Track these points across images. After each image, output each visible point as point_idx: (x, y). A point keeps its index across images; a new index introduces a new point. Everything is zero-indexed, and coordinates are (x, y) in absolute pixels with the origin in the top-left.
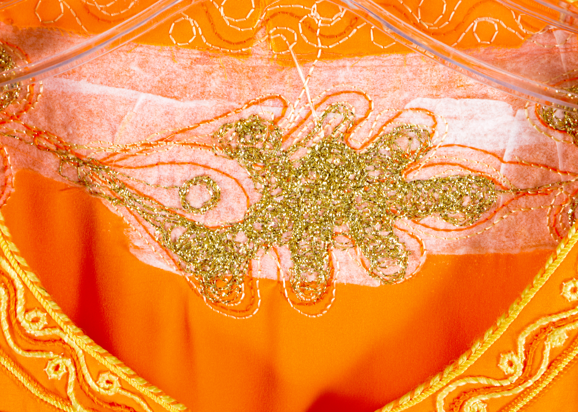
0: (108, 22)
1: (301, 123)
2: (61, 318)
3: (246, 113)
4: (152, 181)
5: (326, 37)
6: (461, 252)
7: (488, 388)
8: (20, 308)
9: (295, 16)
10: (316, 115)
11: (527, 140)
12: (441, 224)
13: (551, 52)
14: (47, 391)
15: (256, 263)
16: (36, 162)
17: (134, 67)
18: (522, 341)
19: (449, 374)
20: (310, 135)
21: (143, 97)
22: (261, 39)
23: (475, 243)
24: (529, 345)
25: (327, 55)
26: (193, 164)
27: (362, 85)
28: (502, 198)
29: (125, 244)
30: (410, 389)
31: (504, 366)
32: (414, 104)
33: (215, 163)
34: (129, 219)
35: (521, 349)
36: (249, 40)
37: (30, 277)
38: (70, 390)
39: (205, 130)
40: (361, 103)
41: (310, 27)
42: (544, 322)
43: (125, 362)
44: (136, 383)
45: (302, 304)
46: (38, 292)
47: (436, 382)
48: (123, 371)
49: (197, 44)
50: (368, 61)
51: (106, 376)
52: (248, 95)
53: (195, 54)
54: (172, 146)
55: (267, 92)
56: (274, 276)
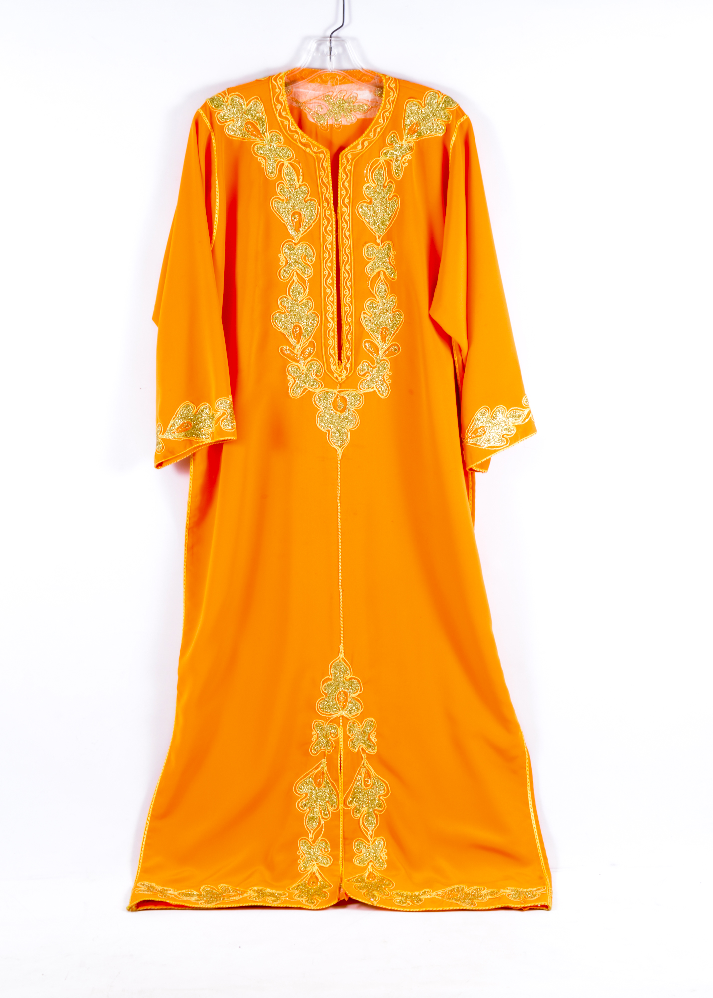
0: (305, 79)
1: (336, 95)
2: (297, 127)
3: (327, 94)
4: (311, 106)
5: (340, 81)
6: (363, 118)
7: (368, 139)
8: (291, 125)
9: (335, 78)
10: (338, 94)
11: (373, 98)
12: (359, 113)
13: (375, 83)
14: (294, 140)
15: (329, 121)
16: (292, 103)
17: (309, 86)
18: (373, 130)
19: (361, 137)
20: (338, 97)
21: (310, 91)
22: (329, 82)
23: (365, 117)
24: (374, 131)
25: (340, 84)
26: (318, 103)
27: (345, 89)
28: (369, 108)
29: (307, 117)
30: (355, 140)
31: (370, 135)
32: (354, 92)
33: (322, 103)
34: (307, 113)
35: (373, 132)
36: (327, 82)
37: (293, 119)
38: (298, 141)
39: (320, 97)
40: (345, 92)
41: (337, 79)
42: (376, 126)
43: (307, 134)
44: (309, 139)
45: (336, 128)
46: (294, 122)
47: (359, 139)
48: (307, 137)
49: (319, 83)
50: (347, 85)
51: (304, 138)
52: (327, 91)
53: (319, 84)
54: (315, 100)
55: (330, 90)
56: (331, 123)
